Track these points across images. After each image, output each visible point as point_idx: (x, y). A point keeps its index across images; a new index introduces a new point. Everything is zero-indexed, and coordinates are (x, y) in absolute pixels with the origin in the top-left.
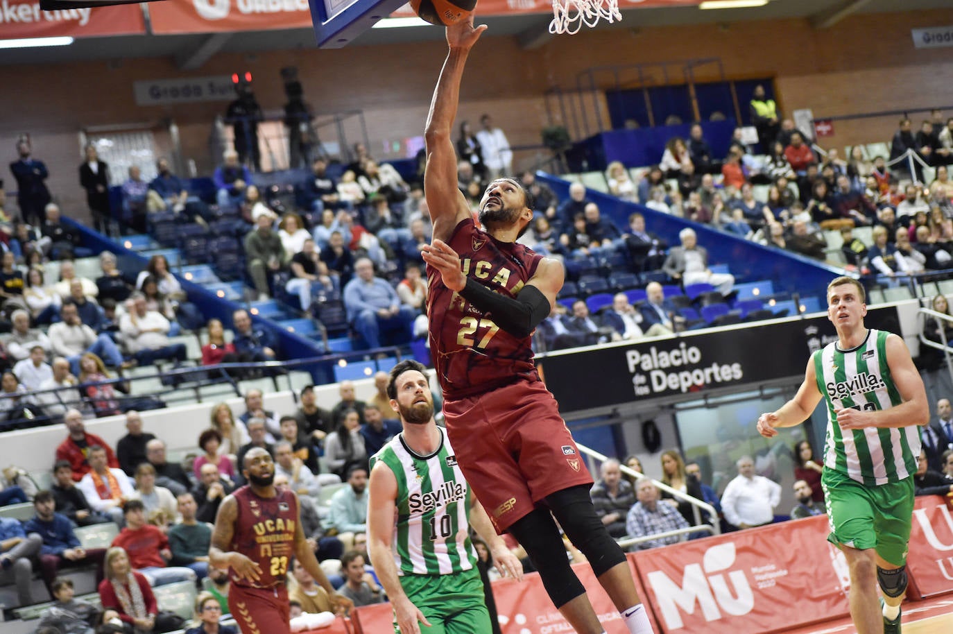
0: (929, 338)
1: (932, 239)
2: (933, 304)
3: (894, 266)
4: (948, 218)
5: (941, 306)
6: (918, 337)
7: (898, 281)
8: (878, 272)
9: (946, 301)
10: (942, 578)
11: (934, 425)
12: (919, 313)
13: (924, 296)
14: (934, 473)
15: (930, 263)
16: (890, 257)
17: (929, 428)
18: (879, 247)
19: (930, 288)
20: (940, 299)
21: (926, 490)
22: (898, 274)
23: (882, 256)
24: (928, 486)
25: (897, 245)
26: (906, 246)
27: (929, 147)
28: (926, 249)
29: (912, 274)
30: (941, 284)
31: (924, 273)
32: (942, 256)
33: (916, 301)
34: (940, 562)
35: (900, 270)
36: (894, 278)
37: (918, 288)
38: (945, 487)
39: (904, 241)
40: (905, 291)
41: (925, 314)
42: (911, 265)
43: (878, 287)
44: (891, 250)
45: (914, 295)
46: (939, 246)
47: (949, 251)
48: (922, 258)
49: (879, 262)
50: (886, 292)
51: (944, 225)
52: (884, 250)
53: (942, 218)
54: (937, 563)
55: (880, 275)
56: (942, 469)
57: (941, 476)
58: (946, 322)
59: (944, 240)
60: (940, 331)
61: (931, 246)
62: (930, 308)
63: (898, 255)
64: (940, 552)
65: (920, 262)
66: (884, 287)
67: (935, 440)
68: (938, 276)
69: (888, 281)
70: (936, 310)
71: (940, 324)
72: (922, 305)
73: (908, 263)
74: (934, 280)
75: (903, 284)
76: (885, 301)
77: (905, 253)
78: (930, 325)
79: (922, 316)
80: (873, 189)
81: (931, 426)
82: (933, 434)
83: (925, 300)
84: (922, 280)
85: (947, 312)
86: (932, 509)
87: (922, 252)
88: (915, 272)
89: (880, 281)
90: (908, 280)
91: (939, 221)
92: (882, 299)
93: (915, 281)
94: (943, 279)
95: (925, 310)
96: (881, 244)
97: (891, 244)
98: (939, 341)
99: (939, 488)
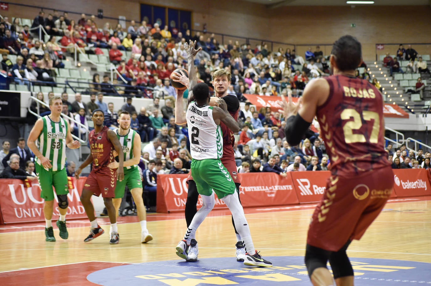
0: (32, 110)
1: (42, 67)
2: (37, 95)
3: (23, 75)
4: (51, 59)
5: (40, 97)
6: (27, 109)
7: (24, 82)
8: (16, 76)
9: (43, 95)
10: (15, 216)
11: (26, 149)
12: (30, 99)
13: (34, 91)
14: (21, 169)
15: (40, 77)
16: (22, 71)
17: (23, 150)
18: (19, 65)
19: (37, 88)
20: (40, 94)
21: (16, 176)
22: (24, 79)
23: (18, 69)
24: (18, 175)
25: (26, 66)
26: (30, 67)
27: (50, 26)
28: (39, 71)
29: (31, 81)
30: (42, 87)
31: (36, 81)
32: (45, 75)
33: (30, 93)
34: (15, 209)
35: (26, 78)
36: (22, 80)
37: (32, 87)
38: (25, 177)
39: (30, 65)
40: (26, 87)
41: (32, 99)
42: (31, 76)
43: (14, 83)
44: (23, 68)
45: (29, 90)
46: (45, 70)
47: (49, 74)
48: (36, 74)
49: (17, 72)
50: (17, 86)
51: (49, 62)
52: (20, 67)
53: (49, 59)
54: (14, 210)
55: (16, 78)
56: (25, 168)
57: (24, 171)
58: (41, 105)
59: (47, 69)
60: (38, 108)
61: (42, 70)
62: (35, 97)
63: (26, 71)
64: (16, 205)
65: (35, 76)
66: (17, 83)
67: (25, 155)
68: (42, 84)
69: (19, 81)
70: (38, 98)
71: (38, 105)
72: (32, 95)
73: (30, 75)
74: (40, 85)
75: (25, 84)
76: (16, 90)
77: (29, 70)
78: (34, 104)
79: (31, 100)
80: (21, 39)
81: (25, 149)
82: (24, 153)
83: (34, 93)
84: (34, 84)
85: (42, 100)
86: (17, 186)
87: (37, 72)
88: (32, 80)
89: (15, 80)
90: (28, 82)
91: (47, 59)
92: (15, 89)
93: (31, 84)
94: (44, 85)
95: (33, 98)
96: (19, 64)
97: (24, 65)
98: (36, 113)
99: (22, 177)
